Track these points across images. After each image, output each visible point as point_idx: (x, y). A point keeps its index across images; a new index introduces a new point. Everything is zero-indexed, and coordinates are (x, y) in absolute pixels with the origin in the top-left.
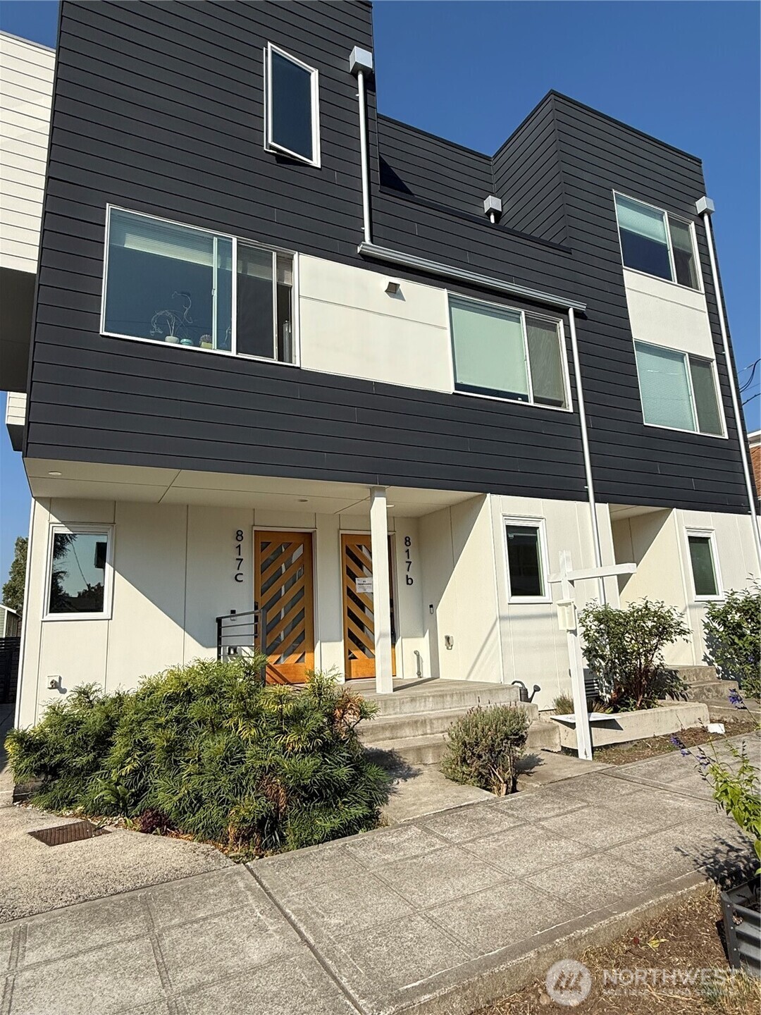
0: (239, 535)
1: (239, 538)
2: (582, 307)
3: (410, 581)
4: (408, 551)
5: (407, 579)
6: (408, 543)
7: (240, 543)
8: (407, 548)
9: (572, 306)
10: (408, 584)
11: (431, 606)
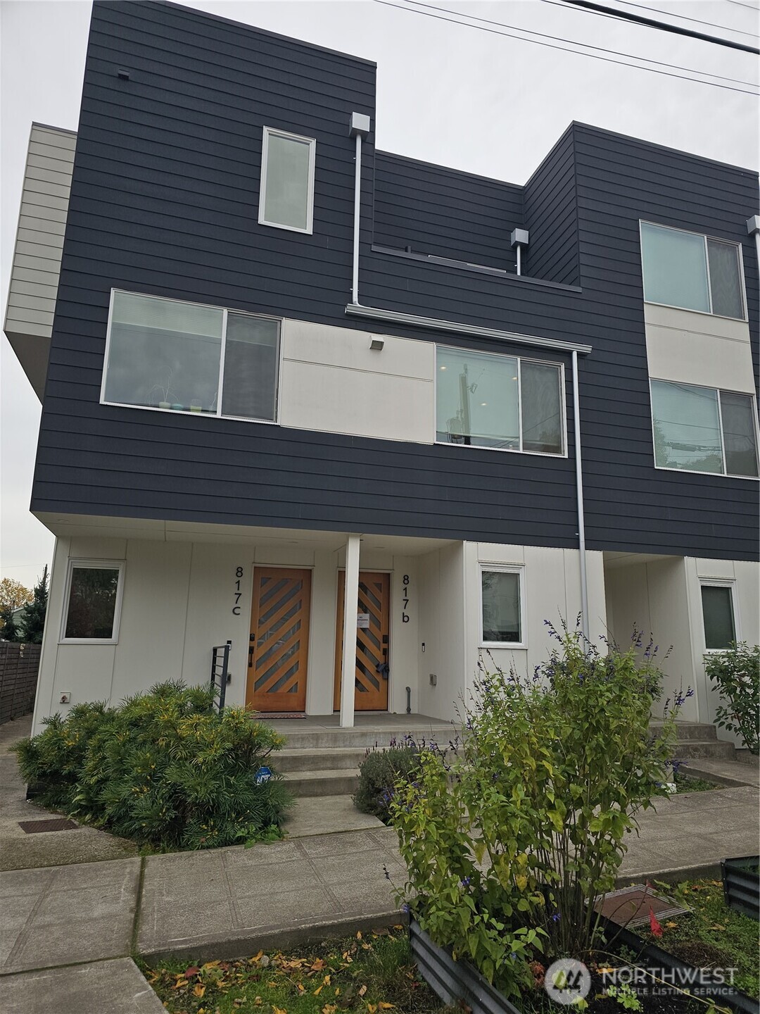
0: (239, 571)
1: (239, 574)
2: (587, 349)
3: (406, 619)
4: (406, 589)
5: (404, 617)
6: (406, 582)
7: (240, 579)
8: (405, 586)
9: (575, 348)
10: (404, 621)
11: (423, 644)
